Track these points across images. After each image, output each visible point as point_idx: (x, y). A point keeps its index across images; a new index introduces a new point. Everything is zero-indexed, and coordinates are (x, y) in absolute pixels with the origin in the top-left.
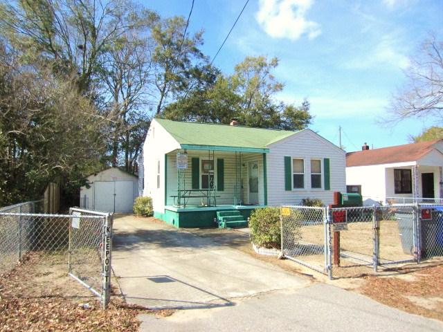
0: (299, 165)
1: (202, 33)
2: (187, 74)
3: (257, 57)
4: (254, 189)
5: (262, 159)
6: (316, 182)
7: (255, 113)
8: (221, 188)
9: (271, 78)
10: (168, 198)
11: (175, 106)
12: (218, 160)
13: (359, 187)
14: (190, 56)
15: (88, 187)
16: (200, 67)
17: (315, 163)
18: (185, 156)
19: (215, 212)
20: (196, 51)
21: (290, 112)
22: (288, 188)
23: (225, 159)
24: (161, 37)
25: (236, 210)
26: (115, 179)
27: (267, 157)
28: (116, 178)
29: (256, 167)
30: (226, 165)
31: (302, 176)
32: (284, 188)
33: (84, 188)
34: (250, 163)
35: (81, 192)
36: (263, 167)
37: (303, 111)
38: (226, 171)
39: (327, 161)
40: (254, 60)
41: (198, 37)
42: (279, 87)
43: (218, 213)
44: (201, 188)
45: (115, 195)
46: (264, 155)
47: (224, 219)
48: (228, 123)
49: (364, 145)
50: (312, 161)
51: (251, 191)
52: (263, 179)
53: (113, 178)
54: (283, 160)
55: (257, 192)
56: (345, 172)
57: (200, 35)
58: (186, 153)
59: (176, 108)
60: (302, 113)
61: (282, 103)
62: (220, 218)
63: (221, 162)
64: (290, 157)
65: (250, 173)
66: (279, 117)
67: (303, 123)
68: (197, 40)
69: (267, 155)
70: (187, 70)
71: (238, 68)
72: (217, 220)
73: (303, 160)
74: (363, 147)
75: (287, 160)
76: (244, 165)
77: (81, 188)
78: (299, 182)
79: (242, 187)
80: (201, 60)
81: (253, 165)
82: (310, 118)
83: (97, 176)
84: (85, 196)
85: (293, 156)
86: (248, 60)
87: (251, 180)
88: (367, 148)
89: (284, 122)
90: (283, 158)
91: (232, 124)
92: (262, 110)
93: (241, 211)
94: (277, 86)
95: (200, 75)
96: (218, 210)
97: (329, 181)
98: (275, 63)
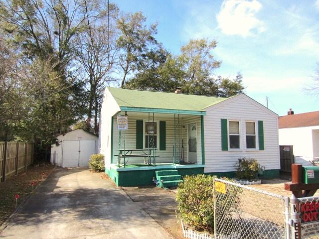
0: (235, 127)
1: (157, 25)
2: (144, 56)
3: (199, 40)
4: (193, 149)
5: (200, 121)
6: (250, 143)
7: (197, 85)
8: (163, 147)
9: (211, 57)
10: (113, 157)
11: (133, 81)
12: (161, 122)
13: (291, 147)
14: (147, 43)
15: (58, 145)
16: (155, 51)
17: (249, 125)
18: (126, 118)
19: (154, 171)
20: (152, 38)
21: (226, 84)
22: (224, 148)
23: (167, 122)
24: (124, 27)
25: (174, 169)
26: (80, 139)
27: (204, 119)
28: (81, 137)
29: (194, 128)
30: (167, 127)
31: (238, 137)
32: (221, 148)
33: (54, 146)
34: (189, 125)
35: (52, 149)
36: (200, 129)
37: (237, 83)
38: (167, 132)
39: (261, 124)
40: (197, 42)
41: (154, 28)
42: (217, 64)
43: (157, 172)
44: (144, 148)
45: (79, 151)
46: (202, 117)
47: (161, 178)
48: (173, 92)
49: (289, 111)
50: (246, 123)
51: (190, 151)
52: (201, 140)
53: (79, 137)
54: (220, 123)
55: (196, 151)
56: (277, 133)
57: (155, 27)
58: (126, 115)
59: (133, 82)
60: (236, 85)
61: (219, 77)
62: (158, 178)
63: (163, 124)
64: (226, 120)
65: (190, 134)
66: (217, 88)
67: (237, 93)
68: (152, 30)
69: (204, 117)
70: (144, 53)
71: (183, 49)
72: (156, 179)
73: (238, 122)
74: (288, 112)
75: (224, 122)
76: (184, 127)
77: (52, 145)
78: (235, 142)
79: (183, 147)
80: (155, 46)
81: (192, 127)
82: (243, 89)
83: (65, 136)
84: (55, 152)
85: (229, 118)
86: (192, 42)
87: (190, 140)
88: (292, 113)
89: (221, 92)
90: (220, 120)
91: (176, 92)
92: (203, 82)
93: (180, 171)
94: (215, 63)
95: (154, 56)
96: (157, 170)
97: (263, 142)
98: (214, 45)
